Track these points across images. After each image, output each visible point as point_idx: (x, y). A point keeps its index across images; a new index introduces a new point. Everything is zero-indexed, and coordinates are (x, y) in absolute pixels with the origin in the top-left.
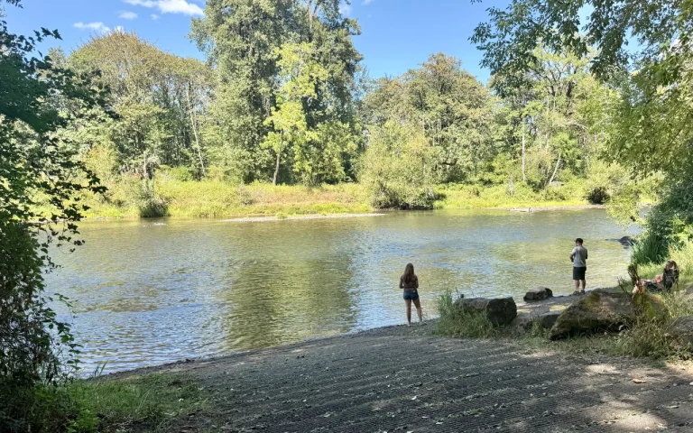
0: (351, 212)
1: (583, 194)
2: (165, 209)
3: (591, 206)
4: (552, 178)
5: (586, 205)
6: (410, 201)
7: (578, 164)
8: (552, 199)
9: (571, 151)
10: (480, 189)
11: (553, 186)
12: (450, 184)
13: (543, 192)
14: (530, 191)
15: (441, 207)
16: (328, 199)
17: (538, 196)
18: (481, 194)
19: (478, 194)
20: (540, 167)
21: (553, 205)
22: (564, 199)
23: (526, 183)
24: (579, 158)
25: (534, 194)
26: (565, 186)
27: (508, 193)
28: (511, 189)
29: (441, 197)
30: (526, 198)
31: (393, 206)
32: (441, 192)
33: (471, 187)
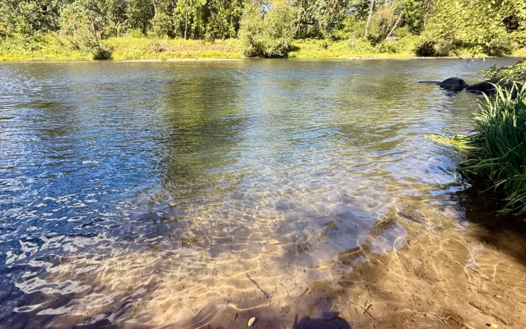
0: (228, 58)
1: (414, 48)
2: (110, 54)
3: (417, 58)
4: (390, 34)
5: (413, 56)
6: (269, 51)
7: (415, 24)
8: (385, 51)
9: (413, 13)
10: (328, 43)
11: (389, 41)
12: (307, 39)
13: (379, 46)
14: (368, 44)
15: (294, 57)
16: (213, 49)
17: (374, 49)
18: (329, 47)
19: (326, 47)
20: (381, 24)
21: (385, 56)
22: (395, 52)
23: (366, 39)
24: (418, 19)
25: (371, 47)
26: (400, 41)
27: (350, 46)
28: (353, 43)
29: (296, 49)
30: (363, 50)
31: (259, 55)
32: (297, 45)
33: (321, 42)
